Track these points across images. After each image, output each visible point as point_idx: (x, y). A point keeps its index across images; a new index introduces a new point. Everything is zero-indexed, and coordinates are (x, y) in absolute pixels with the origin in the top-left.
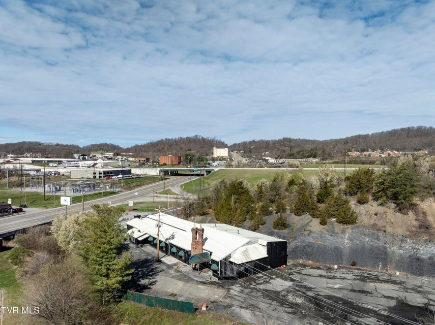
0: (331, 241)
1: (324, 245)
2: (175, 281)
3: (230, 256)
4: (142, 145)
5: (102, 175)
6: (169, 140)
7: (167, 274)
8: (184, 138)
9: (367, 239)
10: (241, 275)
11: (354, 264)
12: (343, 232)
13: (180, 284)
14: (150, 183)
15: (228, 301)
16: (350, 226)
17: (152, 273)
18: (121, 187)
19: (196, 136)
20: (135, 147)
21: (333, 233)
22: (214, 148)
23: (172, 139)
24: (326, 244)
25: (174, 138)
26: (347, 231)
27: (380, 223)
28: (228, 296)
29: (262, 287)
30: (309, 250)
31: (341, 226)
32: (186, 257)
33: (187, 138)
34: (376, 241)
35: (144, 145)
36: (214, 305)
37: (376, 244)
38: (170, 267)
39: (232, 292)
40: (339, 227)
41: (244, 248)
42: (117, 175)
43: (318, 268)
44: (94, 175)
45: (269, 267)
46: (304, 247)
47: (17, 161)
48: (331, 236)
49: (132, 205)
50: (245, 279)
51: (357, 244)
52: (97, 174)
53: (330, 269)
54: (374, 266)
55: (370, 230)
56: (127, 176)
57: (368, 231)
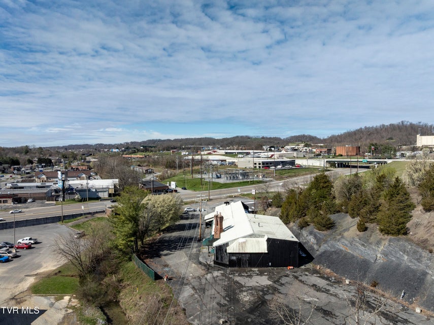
0: (360, 251)
1: (352, 255)
4: (338, 136)
5: (261, 165)
6: (369, 128)
8: (387, 126)
9: (406, 257)
11: (374, 284)
12: (378, 243)
16: (390, 237)
18: (273, 177)
19: (402, 122)
20: (331, 137)
21: (366, 242)
22: (418, 136)
23: (372, 127)
24: (355, 254)
25: (375, 126)
26: (383, 243)
30: (335, 257)
31: (381, 236)
33: (390, 125)
34: (416, 262)
35: (341, 135)
40: (378, 235)
41: (244, 240)
42: (276, 166)
43: (327, 279)
44: (255, 165)
45: (270, 264)
46: (331, 253)
47: (215, 153)
48: (363, 245)
49: (254, 193)
50: (236, 268)
51: (392, 261)
52: (257, 164)
53: (338, 282)
54: (397, 294)
55: (413, 247)
56: (287, 167)
57: (410, 247)
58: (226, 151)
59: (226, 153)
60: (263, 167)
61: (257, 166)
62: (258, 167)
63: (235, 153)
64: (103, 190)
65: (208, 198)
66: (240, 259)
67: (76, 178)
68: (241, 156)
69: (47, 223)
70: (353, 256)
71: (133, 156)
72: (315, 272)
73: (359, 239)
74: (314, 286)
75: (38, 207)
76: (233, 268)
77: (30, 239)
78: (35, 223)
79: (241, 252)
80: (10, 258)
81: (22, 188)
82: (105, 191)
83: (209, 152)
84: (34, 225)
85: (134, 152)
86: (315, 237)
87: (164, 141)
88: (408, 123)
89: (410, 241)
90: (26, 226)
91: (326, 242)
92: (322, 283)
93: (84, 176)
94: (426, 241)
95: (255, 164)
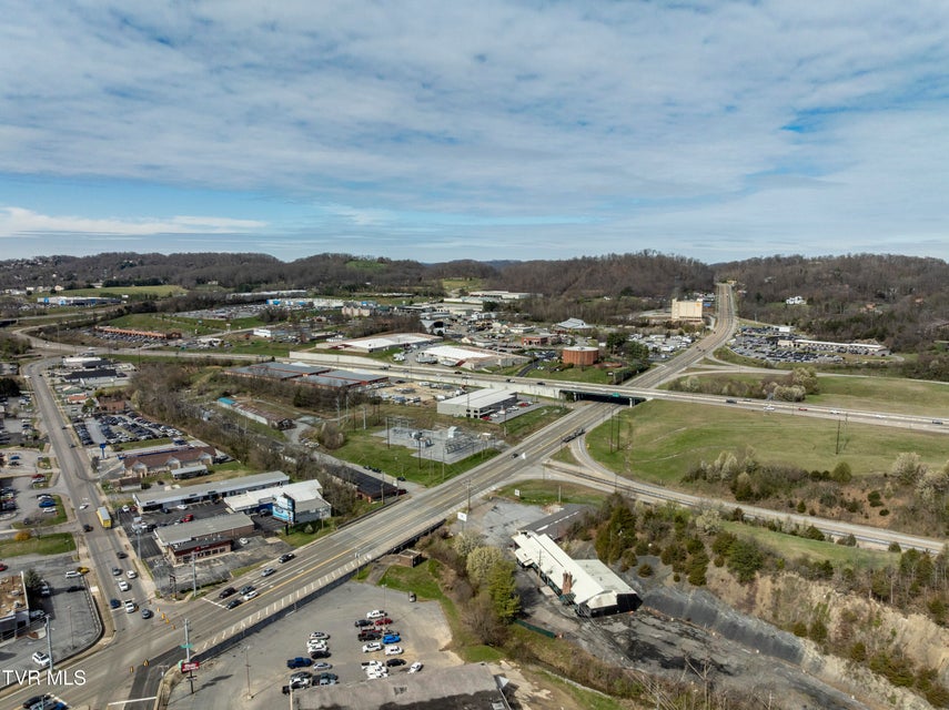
0: (677, 597)
2: (548, 612)
3: (587, 601)
7: (544, 605)
10: (593, 615)
11: (689, 620)
12: (689, 592)
13: (551, 615)
14: (543, 426)
15: (577, 634)
16: (696, 587)
17: (533, 603)
18: (503, 438)
19: (645, 251)
21: (680, 590)
22: (674, 301)
24: (674, 598)
26: (692, 591)
27: (721, 589)
28: (580, 631)
29: (604, 627)
30: (659, 600)
31: (690, 586)
32: (559, 593)
34: (711, 604)
36: (567, 635)
37: (710, 606)
38: (546, 598)
39: (583, 628)
40: (688, 585)
41: (599, 597)
43: (659, 618)
45: (621, 613)
46: (656, 598)
48: (679, 592)
50: (599, 619)
51: (698, 604)
53: (667, 620)
54: (702, 625)
55: (709, 594)
57: (707, 594)
62: (472, 417)
70: (672, 600)
72: (649, 614)
73: (676, 588)
74: (654, 625)
76: (597, 620)
86: (640, 583)
88: (655, 255)
89: (707, 589)
91: (651, 588)
92: (657, 622)
93: (209, 457)
94: (717, 590)
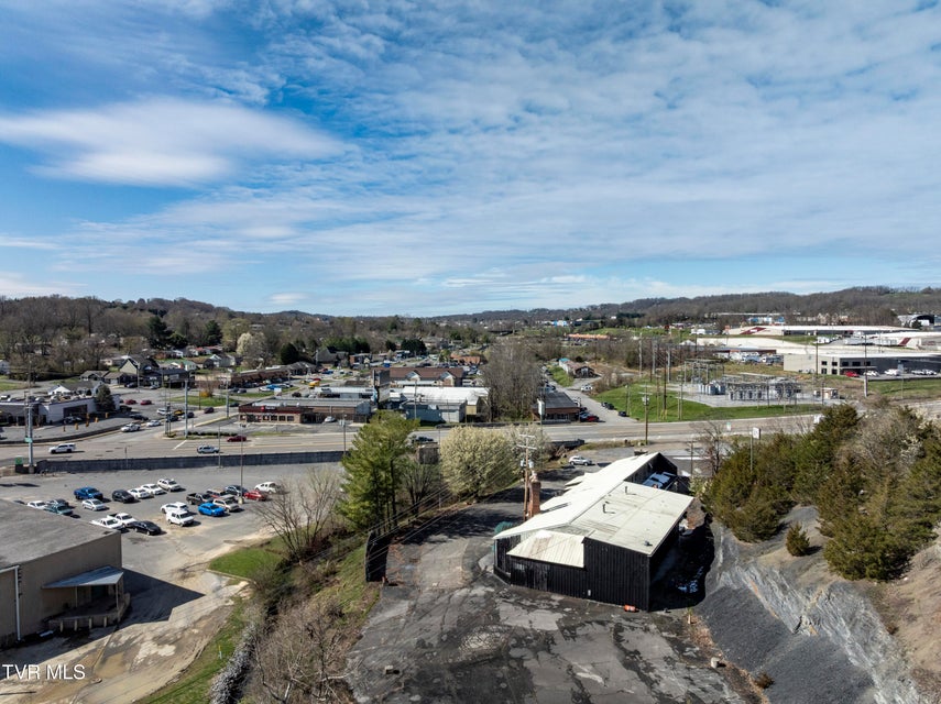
0: (776, 601)
1: (761, 605)
5: (838, 368)
9: (848, 635)
12: (811, 589)
24: (767, 605)
30: (731, 603)
40: (822, 569)
41: (547, 534)
42: (881, 371)
43: (682, 647)
44: (825, 367)
45: (589, 592)
46: (730, 594)
47: (761, 333)
48: (783, 587)
49: (757, 436)
50: (524, 589)
51: (827, 637)
52: (829, 363)
53: (698, 659)
55: (868, 612)
56: (917, 373)
57: (863, 611)
58: (788, 328)
59: (787, 333)
60: (842, 372)
61: (829, 368)
62: (829, 373)
63: (812, 332)
64: (450, 408)
65: (644, 438)
66: (532, 572)
67: (432, 382)
68: (822, 339)
69: (322, 461)
70: (761, 610)
71: (588, 336)
72: (675, 627)
73: (781, 573)
74: (634, 653)
75: (332, 431)
76: (519, 588)
77: (272, 485)
78: (304, 459)
79: (533, 557)
80: (228, 512)
81: (337, 396)
82: (454, 411)
83: (747, 329)
84: (301, 462)
85: (595, 328)
86: (725, 552)
87: (672, 301)
90: (290, 463)
92: (658, 652)
93: (450, 377)
95: (824, 363)
